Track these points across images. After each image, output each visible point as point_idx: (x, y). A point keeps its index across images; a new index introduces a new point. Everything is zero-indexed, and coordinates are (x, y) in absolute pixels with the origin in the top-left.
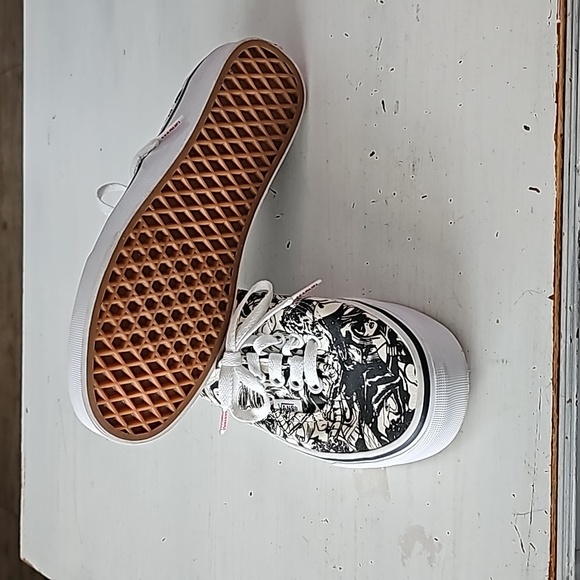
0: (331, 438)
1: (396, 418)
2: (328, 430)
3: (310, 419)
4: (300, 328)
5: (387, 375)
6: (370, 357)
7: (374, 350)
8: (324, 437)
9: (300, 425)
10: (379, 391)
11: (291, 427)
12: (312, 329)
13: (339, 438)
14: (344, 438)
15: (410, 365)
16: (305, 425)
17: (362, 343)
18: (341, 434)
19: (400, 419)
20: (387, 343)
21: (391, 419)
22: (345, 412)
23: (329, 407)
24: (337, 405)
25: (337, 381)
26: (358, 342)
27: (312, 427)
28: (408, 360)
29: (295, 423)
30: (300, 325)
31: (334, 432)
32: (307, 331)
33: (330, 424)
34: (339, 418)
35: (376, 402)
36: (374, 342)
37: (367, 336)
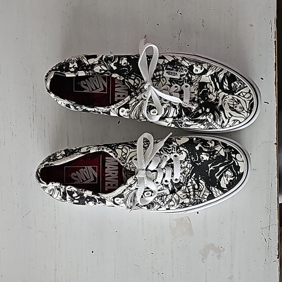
0: (192, 200)
1: (232, 179)
2: (188, 197)
3: (175, 196)
4: (170, 150)
5: (226, 161)
6: (215, 156)
7: (217, 152)
8: (187, 201)
9: (171, 200)
10: (220, 170)
11: (165, 203)
12: (177, 150)
13: (196, 198)
14: (199, 197)
15: (238, 154)
16: (173, 199)
17: (209, 150)
18: (196, 196)
19: (235, 178)
20: (223, 148)
21: (229, 180)
22: (194, 186)
23: (185, 187)
24: (189, 184)
25: (189, 173)
26: (207, 151)
27: (177, 199)
28: (236, 152)
29: (167, 200)
30: (170, 149)
31: (192, 197)
32: (173, 151)
33: (188, 194)
34: (191, 190)
35: (217, 176)
36: (216, 149)
37: (212, 147)
